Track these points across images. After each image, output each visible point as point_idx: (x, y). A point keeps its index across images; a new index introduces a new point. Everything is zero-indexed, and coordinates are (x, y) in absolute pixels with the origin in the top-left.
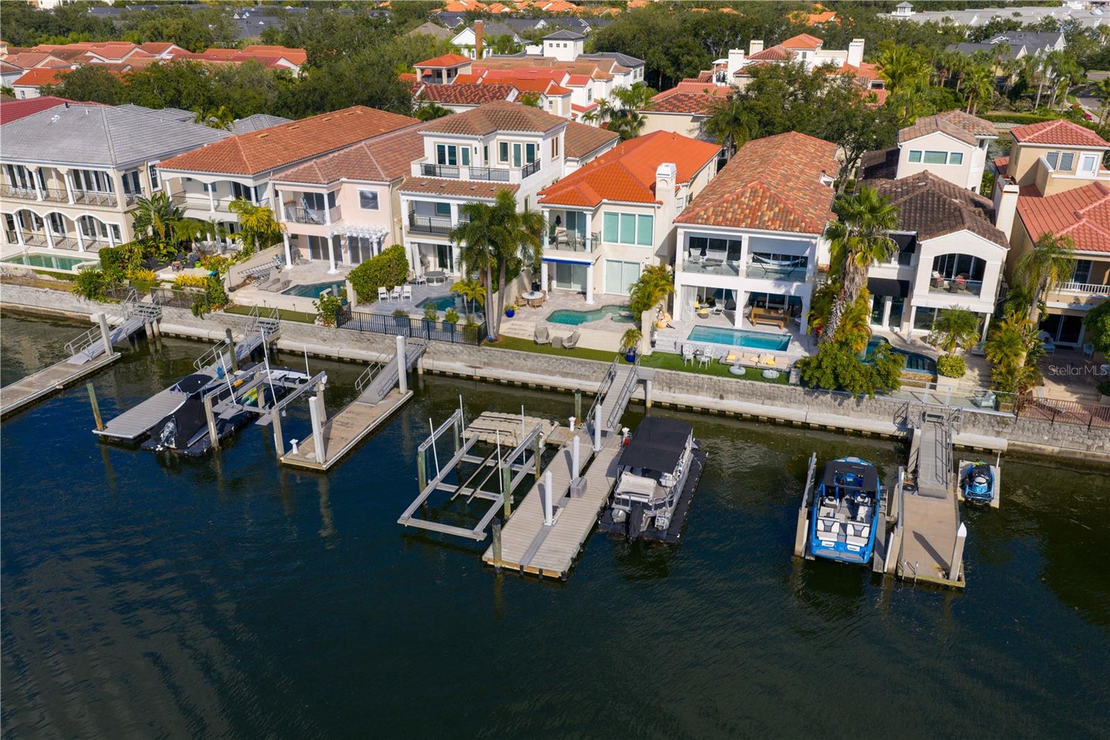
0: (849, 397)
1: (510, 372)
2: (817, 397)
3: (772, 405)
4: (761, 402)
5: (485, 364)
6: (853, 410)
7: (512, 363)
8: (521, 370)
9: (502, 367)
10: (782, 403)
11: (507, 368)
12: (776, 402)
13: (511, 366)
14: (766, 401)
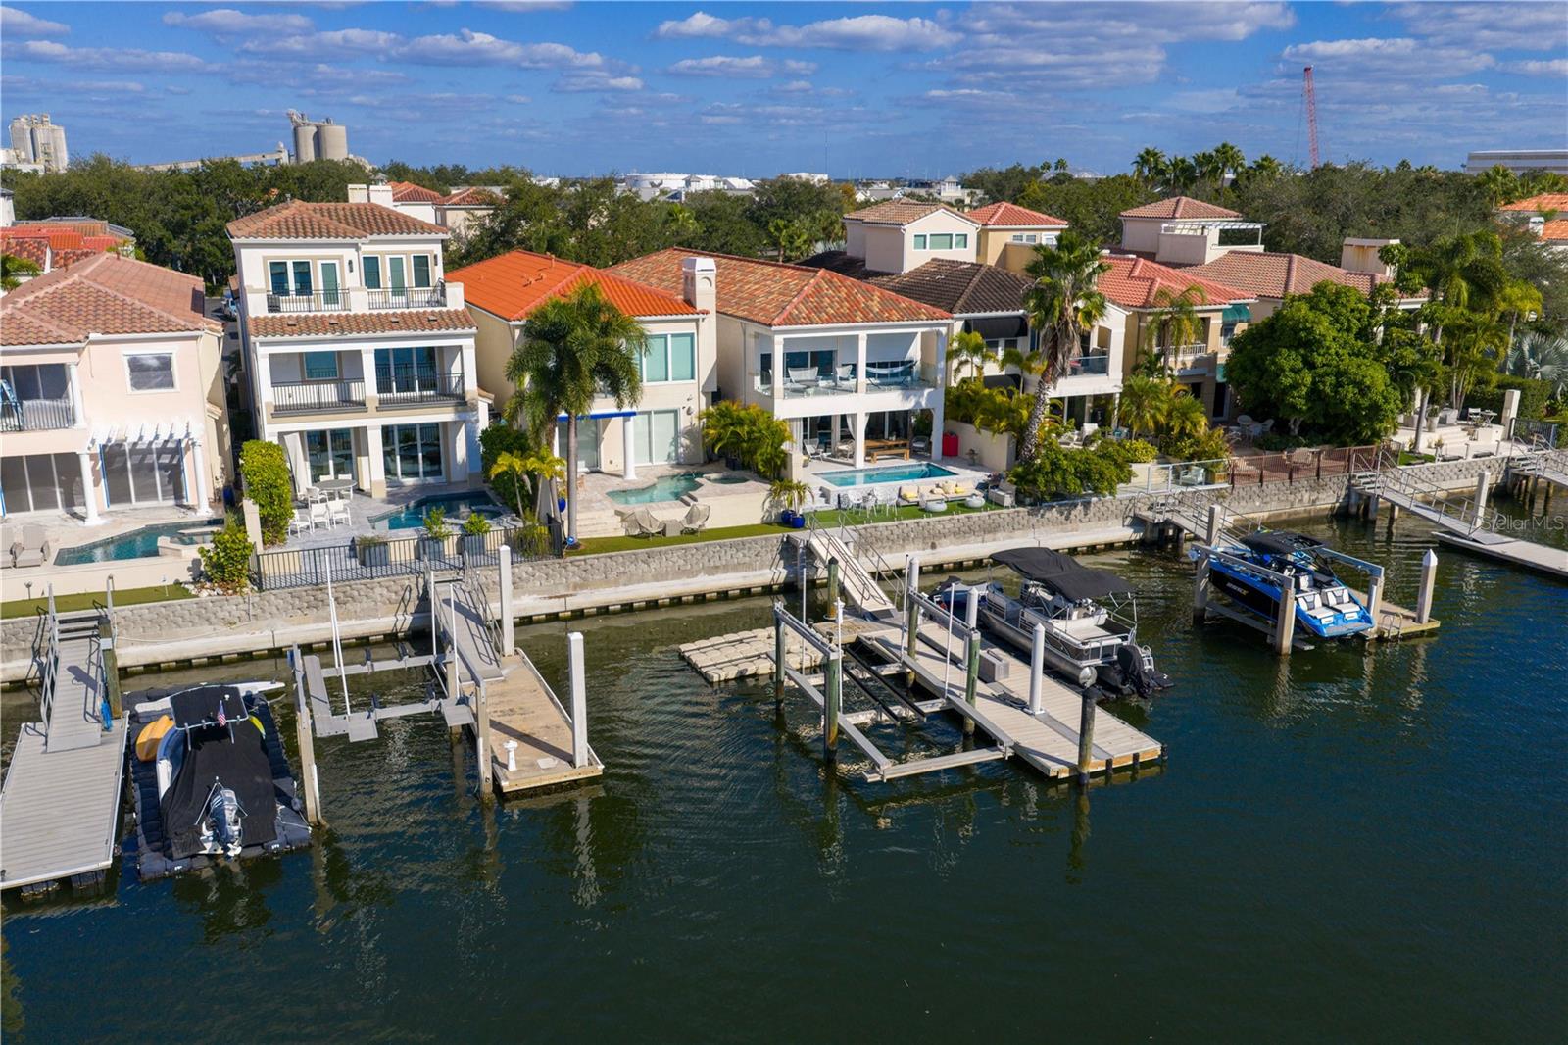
0: (1076, 506)
1: (622, 589)
2: (1042, 516)
3: (994, 540)
4: (980, 539)
5: (576, 587)
6: (1081, 521)
7: (624, 573)
8: (642, 580)
9: (606, 582)
10: (1004, 534)
11: (617, 584)
12: (998, 535)
13: (623, 579)
14: (987, 537)
